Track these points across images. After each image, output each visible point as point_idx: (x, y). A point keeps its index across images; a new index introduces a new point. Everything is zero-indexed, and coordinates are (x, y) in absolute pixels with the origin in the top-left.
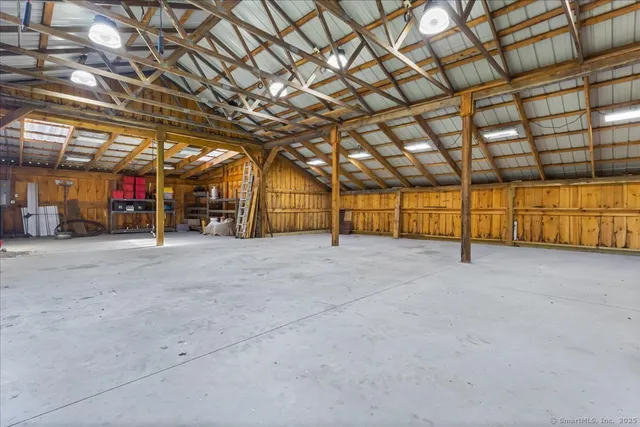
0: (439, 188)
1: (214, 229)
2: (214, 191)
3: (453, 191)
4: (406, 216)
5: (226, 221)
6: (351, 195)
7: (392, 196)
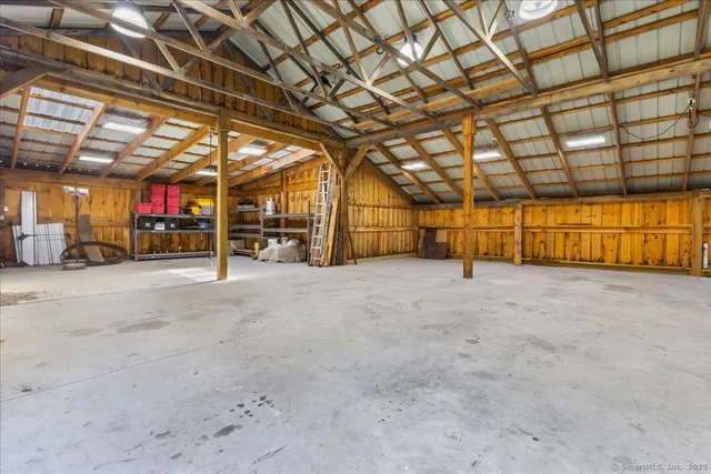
0: (580, 199)
1: (276, 253)
2: (270, 205)
3: (602, 204)
4: (529, 237)
5: (290, 243)
6: (446, 208)
7: (507, 211)
